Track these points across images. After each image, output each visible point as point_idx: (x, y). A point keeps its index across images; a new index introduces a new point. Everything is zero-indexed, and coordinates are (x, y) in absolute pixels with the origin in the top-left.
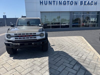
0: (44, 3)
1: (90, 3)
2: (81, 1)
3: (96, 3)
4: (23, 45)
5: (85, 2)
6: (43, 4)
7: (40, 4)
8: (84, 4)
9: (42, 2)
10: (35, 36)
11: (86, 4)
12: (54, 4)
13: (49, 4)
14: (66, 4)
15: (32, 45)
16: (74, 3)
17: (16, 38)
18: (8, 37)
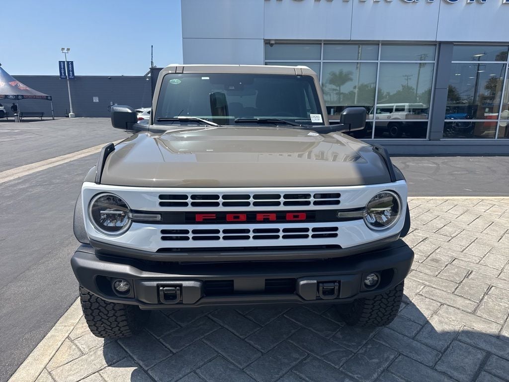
4: (227, 289)
10: (332, 216)
15: (292, 297)
17: (166, 235)
18: (99, 222)
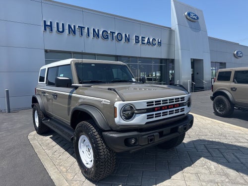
0: (55, 29)
1: (151, 40)
2: (136, 36)
3: (160, 42)
5: (142, 37)
6: (52, 30)
7: (45, 29)
8: (142, 43)
9: (49, 24)
10: (183, 104)
11: (144, 43)
12: (82, 35)
13: (69, 33)
14: (108, 38)
16: (124, 39)
17: (148, 117)
